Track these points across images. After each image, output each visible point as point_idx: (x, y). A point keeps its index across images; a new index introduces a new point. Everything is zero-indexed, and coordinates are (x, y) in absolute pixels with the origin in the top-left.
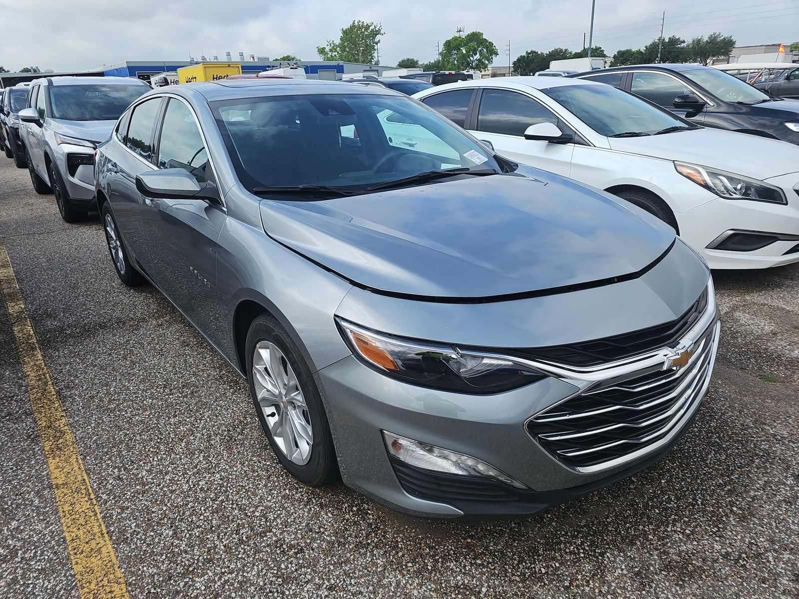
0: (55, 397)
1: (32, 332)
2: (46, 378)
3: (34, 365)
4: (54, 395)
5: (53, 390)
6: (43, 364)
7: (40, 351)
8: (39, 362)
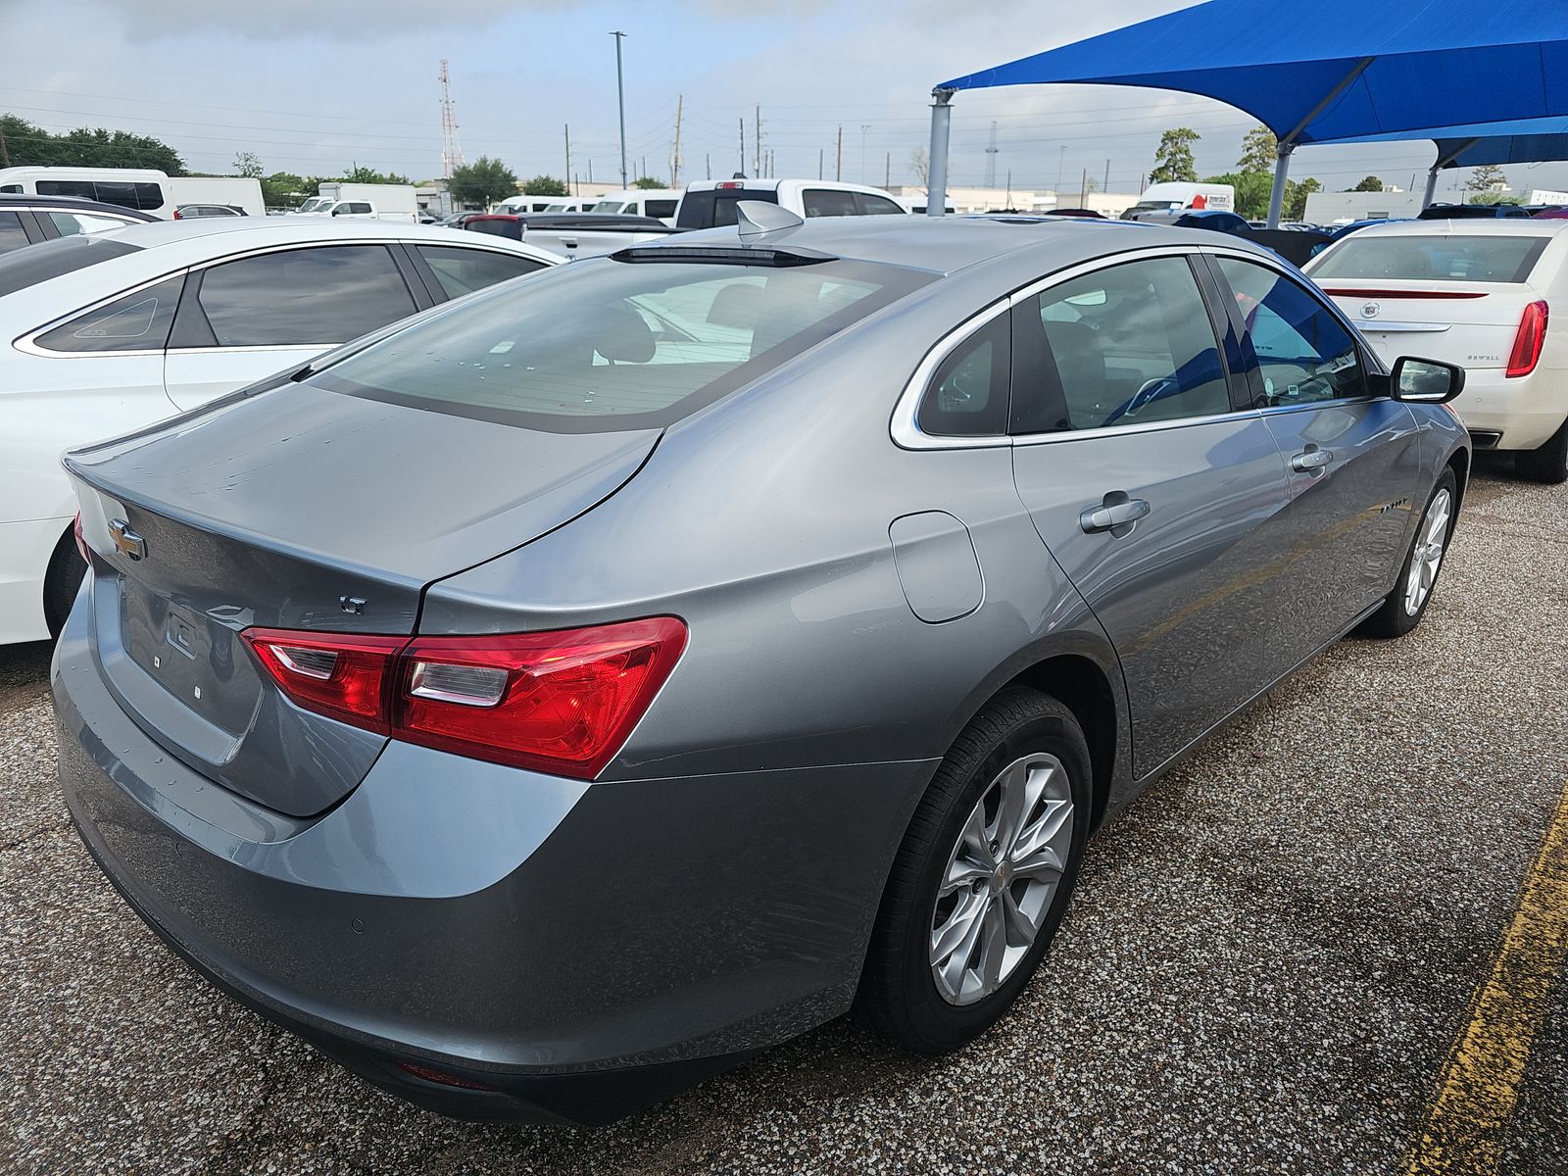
0: (1558, 821)
1: (1475, 1028)
2: (1547, 863)
3: (1546, 908)
4: (1557, 824)
5: (1552, 833)
6: (1527, 897)
7: (1504, 942)
8: (1532, 908)
